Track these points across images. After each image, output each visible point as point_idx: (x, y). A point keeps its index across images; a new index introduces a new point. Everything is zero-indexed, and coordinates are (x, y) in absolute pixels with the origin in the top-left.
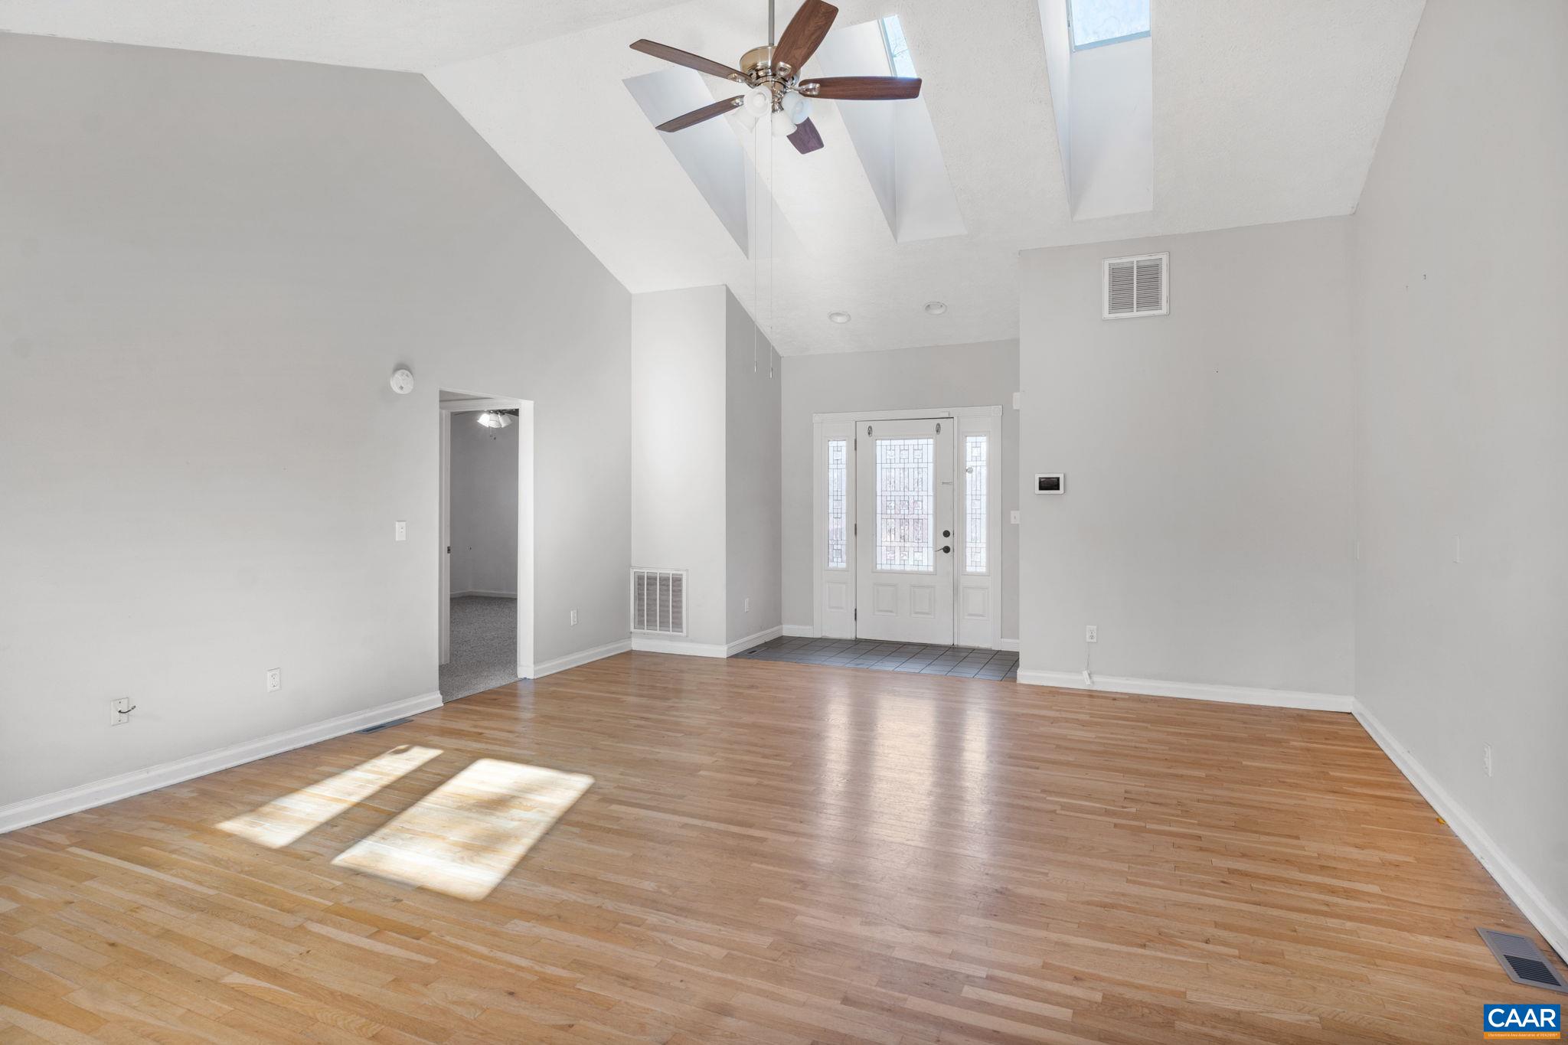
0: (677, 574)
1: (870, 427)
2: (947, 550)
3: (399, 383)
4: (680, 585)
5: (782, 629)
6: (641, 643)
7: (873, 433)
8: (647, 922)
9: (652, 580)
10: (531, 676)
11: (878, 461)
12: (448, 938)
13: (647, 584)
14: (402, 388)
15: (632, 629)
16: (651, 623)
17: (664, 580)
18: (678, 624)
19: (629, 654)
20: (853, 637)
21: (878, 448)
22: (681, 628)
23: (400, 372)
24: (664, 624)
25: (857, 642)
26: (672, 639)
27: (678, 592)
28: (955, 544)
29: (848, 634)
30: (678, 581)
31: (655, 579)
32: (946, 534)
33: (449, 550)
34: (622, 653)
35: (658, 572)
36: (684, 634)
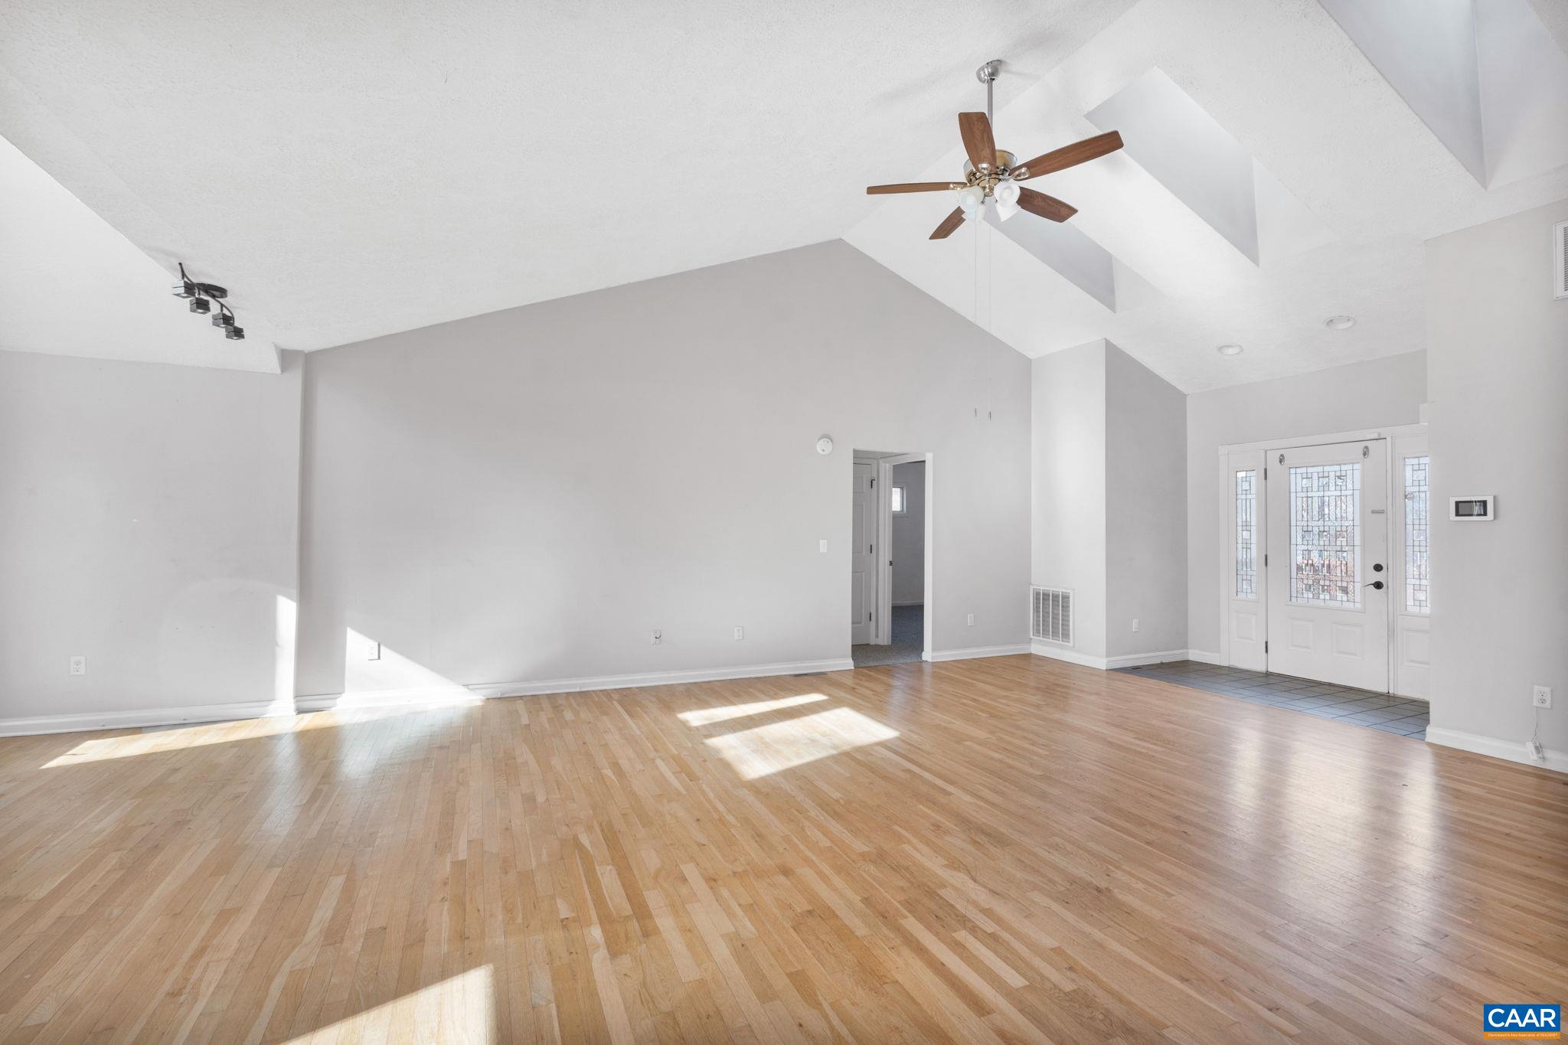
0: (1066, 593)
1: (1282, 455)
2: (1378, 585)
3: (822, 447)
4: (1068, 602)
5: (1188, 653)
6: (1040, 647)
7: (1287, 461)
8: (809, 813)
9: (1046, 595)
10: (930, 660)
11: (1293, 489)
12: (704, 786)
13: (1043, 599)
14: (823, 450)
15: (1032, 636)
16: (1046, 633)
17: (1056, 597)
18: (1066, 635)
19: (1027, 657)
20: (1263, 670)
21: (1293, 477)
22: (1069, 639)
23: (822, 440)
24: (1055, 634)
25: (1268, 674)
26: (1062, 647)
27: (1066, 608)
28: (1390, 580)
29: (1260, 667)
30: (1066, 598)
31: (1049, 595)
32: (1378, 568)
33: (891, 563)
34: (1019, 655)
35: (1051, 589)
36: (1071, 644)
